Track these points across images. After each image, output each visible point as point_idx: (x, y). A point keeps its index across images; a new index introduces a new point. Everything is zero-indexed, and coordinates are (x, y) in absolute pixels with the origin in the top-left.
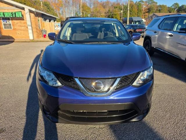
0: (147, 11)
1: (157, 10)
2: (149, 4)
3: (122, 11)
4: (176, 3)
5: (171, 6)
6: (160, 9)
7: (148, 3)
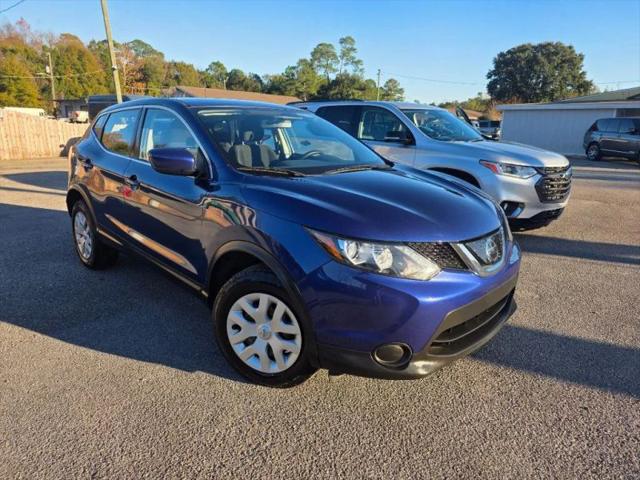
0: (139, 76)
1: (169, 76)
2: (138, 55)
3: (48, 69)
4: (216, 61)
5: (207, 70)
6: (176, 73)
7: (133, 51)
